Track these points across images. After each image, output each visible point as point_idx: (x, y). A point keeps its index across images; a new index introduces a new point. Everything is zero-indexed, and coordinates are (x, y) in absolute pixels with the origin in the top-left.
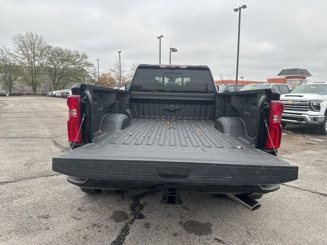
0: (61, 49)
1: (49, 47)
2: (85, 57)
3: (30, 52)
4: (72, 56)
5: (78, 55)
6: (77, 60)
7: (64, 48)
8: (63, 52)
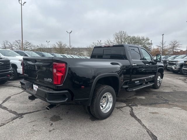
0: (135, 37)
1: (129, 37)
2: (148, 39)
3: (120, 40)
4: (140, 40)
5: (144, 39)
6: (143, 42)
7: (136, 36)
8: (136, 39)
